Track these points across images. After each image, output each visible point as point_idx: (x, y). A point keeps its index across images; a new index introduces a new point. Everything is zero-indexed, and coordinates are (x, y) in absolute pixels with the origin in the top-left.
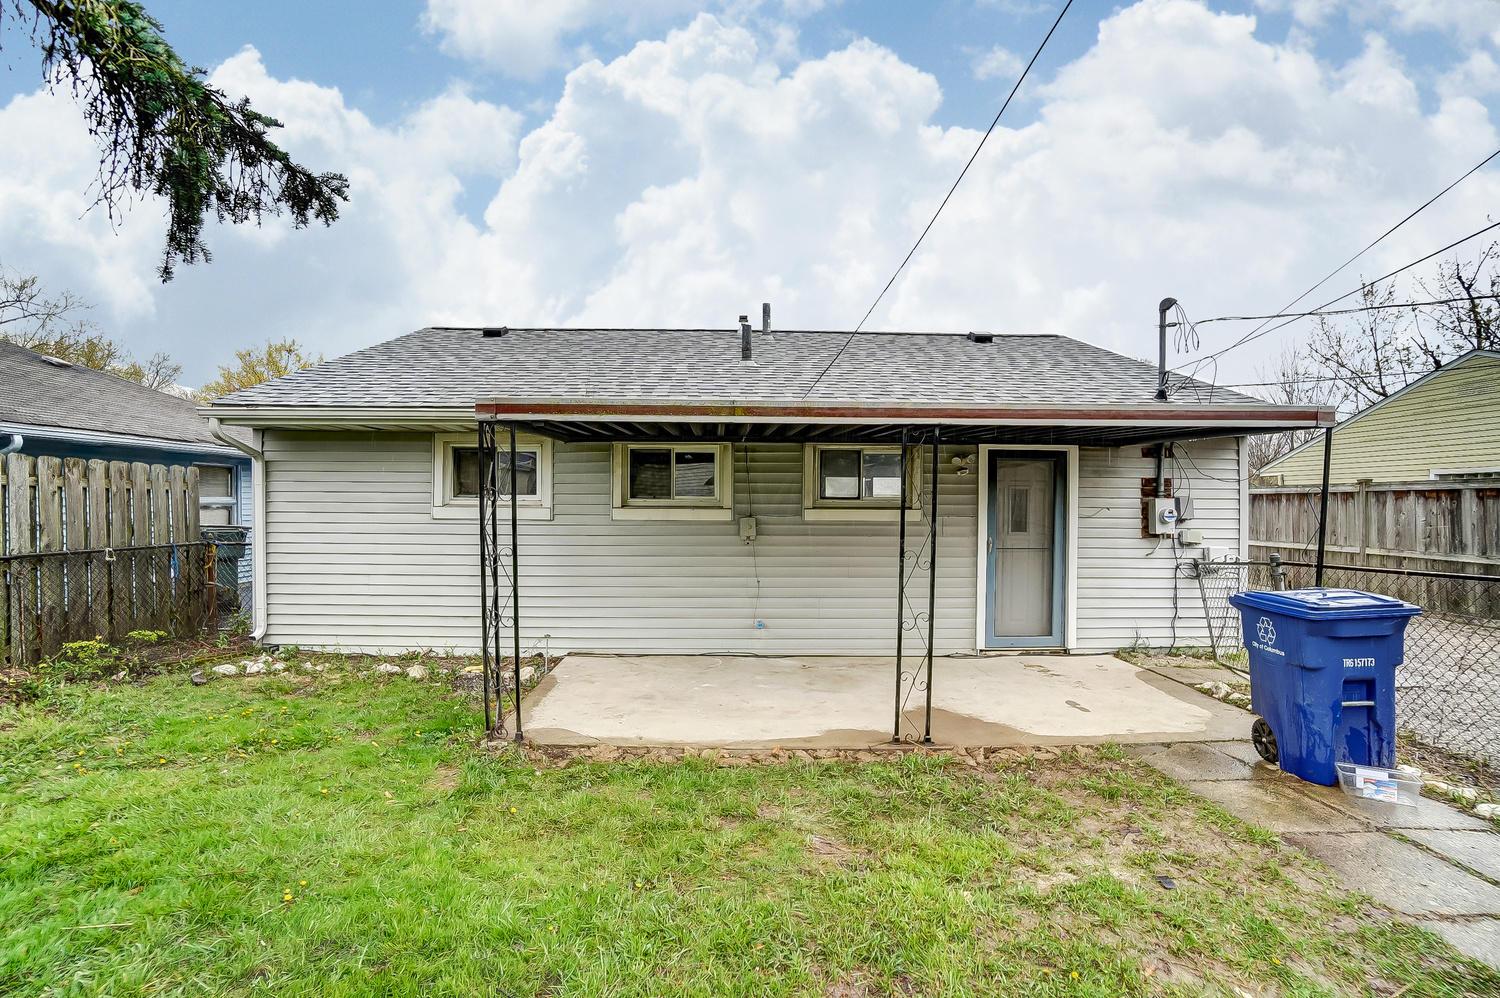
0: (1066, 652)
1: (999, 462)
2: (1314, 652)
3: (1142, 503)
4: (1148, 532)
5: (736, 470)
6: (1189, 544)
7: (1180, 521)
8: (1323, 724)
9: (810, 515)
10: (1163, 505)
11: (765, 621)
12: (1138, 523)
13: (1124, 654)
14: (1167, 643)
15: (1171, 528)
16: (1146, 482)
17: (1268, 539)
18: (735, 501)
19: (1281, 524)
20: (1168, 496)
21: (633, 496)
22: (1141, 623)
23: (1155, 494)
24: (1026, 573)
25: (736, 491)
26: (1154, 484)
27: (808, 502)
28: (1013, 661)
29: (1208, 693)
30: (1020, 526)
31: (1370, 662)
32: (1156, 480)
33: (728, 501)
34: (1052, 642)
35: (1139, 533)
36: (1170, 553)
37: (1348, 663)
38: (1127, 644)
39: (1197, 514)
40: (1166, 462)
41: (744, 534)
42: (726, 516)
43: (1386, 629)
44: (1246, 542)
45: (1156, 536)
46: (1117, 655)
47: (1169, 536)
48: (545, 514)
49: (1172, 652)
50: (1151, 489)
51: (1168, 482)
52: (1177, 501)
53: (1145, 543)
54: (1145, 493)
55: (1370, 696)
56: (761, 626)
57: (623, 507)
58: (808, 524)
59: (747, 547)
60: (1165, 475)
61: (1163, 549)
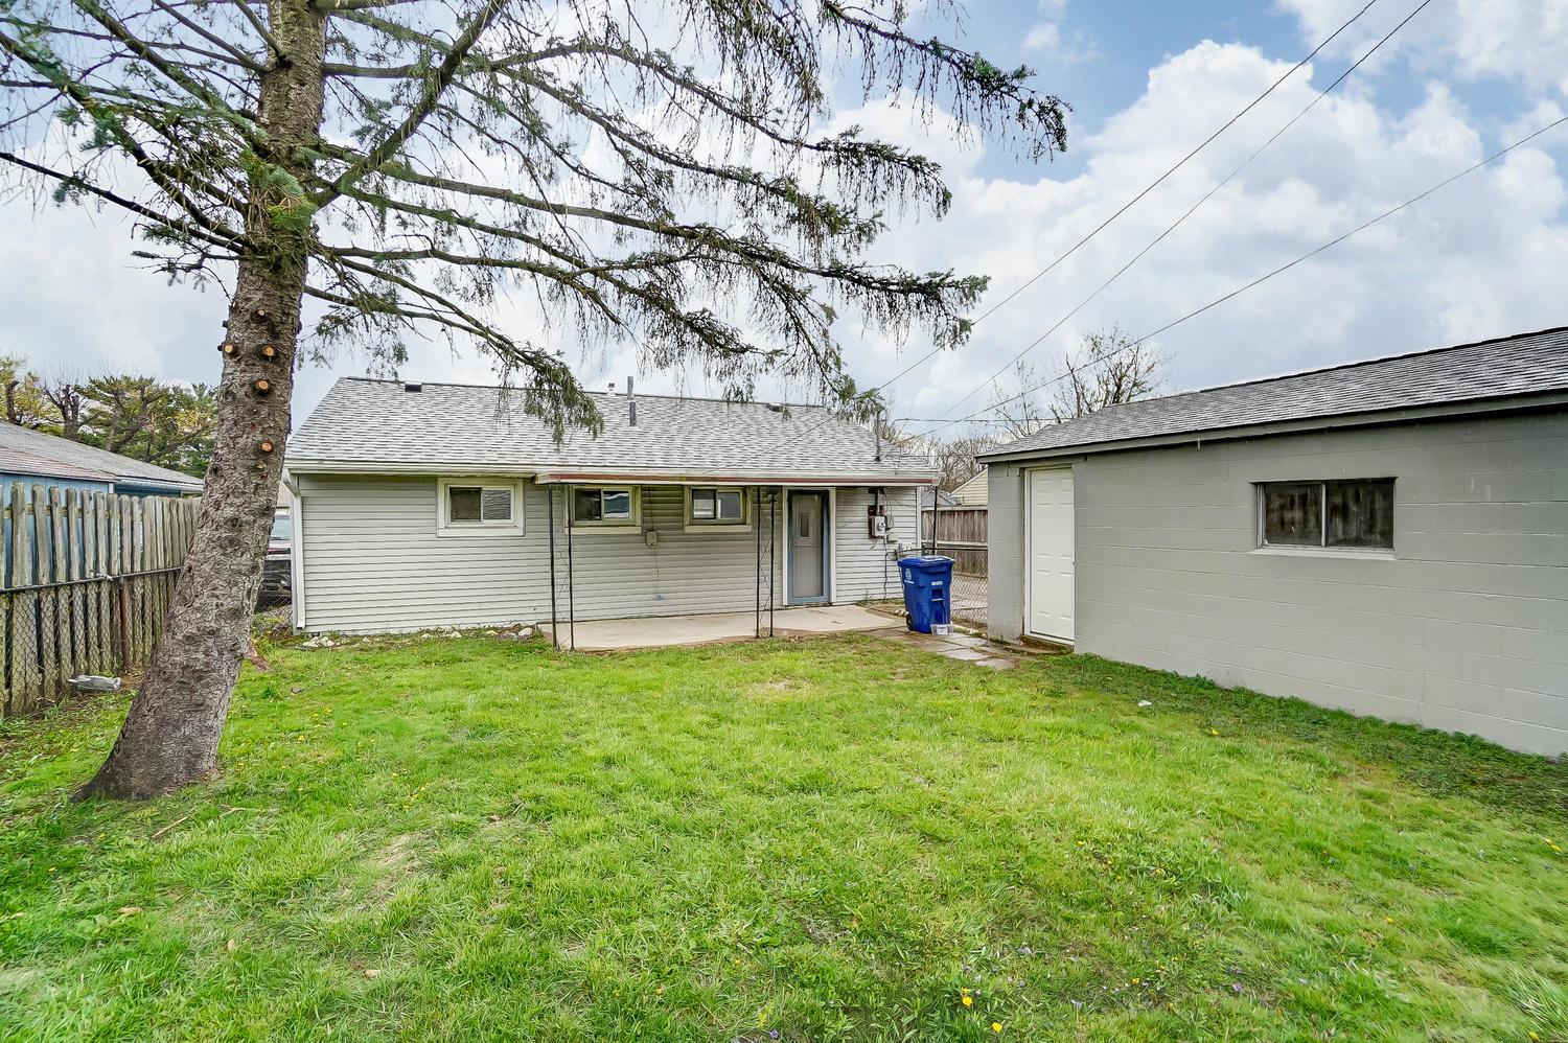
0: (830, 604)
1: (794, 498)
2: (922, 579)
3: (868, 519)
4: (872, 536)
5: (643, 502)
6: (893, 542)
7: (887, 529)
8: (926, 609)
9: (688, 529)
10: (879, 520)
11: (662, 595)
12: (867, 530)
13: (858, 603)
14: (882, 597)
15: (882, 533)
16: (870, 507)
17: (949, 540)
18: (644, 522)
19: (954, 530)
20: (881, 515)
21: (577, 519)
22: (868, 586)
23: (874, 514)
24: (808, 560)
25: (644, 515)
26: (874, 509)
27: (687, 521)
28: (804, 610)
29: (896, 614)
30: (805, 533)
31: (941, 583)
32: (875, 506)
33: (639, 522)
34: (822, 600)
35: (867, 536)
36: (882, 547)
37: (933, 584)
38: (861, 598)
39: (896, 525)
40: (880, 496)
41: (650, 541)
42: (638, 530)
43: (945, 569)
44: (920, 541)
45: (875, 537)
46: (857, 604)
47: (882, 537)
48: (520, 532)
49: (885, 601)
50: (873, 511)
51: (881, 507)
52: (886, 518)
53: (870, 542)
54: (870, 514)
55: (941, 596)
56: (660, 598)
57: (572, 526)
58: (687, 534)
59: (651, 550)
60: (879, 504)
61: (879, 545)
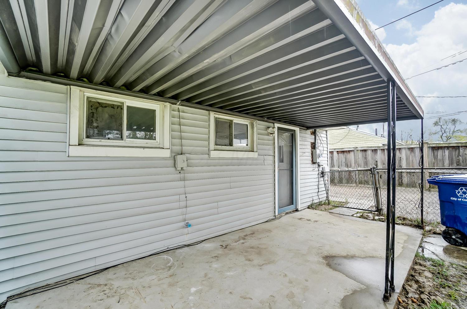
0: (297, 210)
3: (311, 151)
4: (313, 162)
5: (173, 123)
6: (321, 166)
9: (212, 155)
10: (318, 152)
12: (310, 158)
13: (309, 207)
14: (318, 201)
15: (319, 160)
16: (312, 144)
18: (172, 144)
20: (318, 149)
21: (88, 137)
23: (314, 148)
26: (314, 145)
27: (212, 146)
30: (282, 160)
32: (314, 142)
33: (167, 144)
34: (292, 207)
35: (310, 162)
36: (317, 169)
40: (317, 137)
42: (165, 154)
47: (317, 163)
49: (320, 204)
53: (313, 166)
56: (188, 225)
57: (79, 145)
58: (212, 159)
59: (179, 175)
60: (317, 141)
